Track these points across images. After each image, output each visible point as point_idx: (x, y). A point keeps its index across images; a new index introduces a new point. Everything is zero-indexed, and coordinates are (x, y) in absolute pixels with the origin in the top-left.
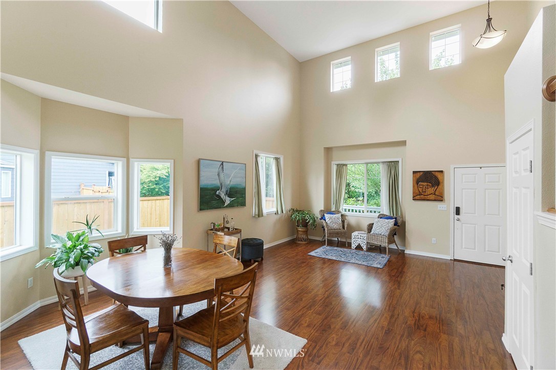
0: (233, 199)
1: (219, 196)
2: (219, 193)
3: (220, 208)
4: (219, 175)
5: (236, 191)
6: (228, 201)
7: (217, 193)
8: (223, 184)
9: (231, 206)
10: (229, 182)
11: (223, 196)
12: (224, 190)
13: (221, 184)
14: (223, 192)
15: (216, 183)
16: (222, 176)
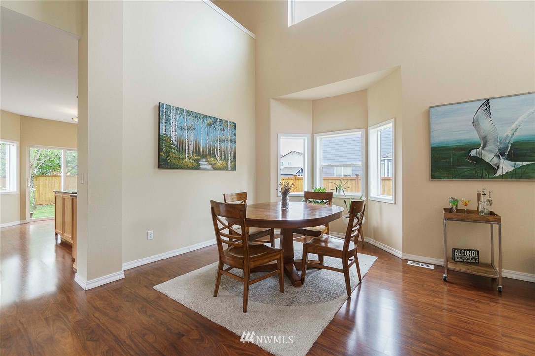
0: (523, 163)
1: (479, 160)
2: (479, 153)
3: (486, 178)
4: (476, 123)
6: (506, 166)
8: (489, 138)
9: (517, 175)
10: (509, 133)
11: (489, 157)
12: (493, 147)
13: (484, 139)
14: (490, 151)
16: (485, 124)
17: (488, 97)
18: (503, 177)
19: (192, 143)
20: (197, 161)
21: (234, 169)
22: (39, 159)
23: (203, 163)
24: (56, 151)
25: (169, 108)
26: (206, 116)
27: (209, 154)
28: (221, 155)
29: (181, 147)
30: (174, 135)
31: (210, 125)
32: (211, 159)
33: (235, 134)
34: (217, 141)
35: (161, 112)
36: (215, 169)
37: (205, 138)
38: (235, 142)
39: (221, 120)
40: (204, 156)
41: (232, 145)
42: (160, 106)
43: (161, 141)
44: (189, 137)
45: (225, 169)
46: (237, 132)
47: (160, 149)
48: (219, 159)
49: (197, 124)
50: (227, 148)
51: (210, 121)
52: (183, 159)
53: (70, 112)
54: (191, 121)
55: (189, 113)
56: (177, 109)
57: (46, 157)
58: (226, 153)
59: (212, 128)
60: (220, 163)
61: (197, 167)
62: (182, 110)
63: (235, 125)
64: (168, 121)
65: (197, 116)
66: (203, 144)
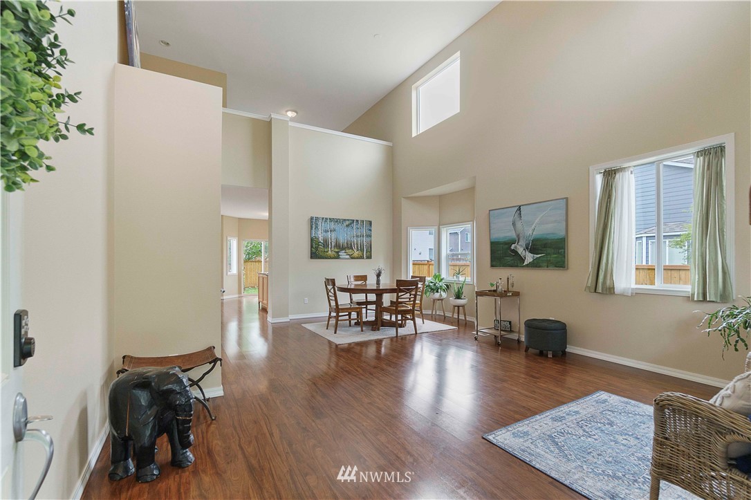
0: (539, 256)
1: (515, 252)
2: (516, 247)
3: (517, 266)
4: (514, 224)
5: (545, 244)
6: (529, 258)
7: (513, 247)
8: (521, 235)
9: (534, 265)
10: (530, 232)
11: (521, 251)
12: (523, 243)
13: (518, 236)
14: (521, 246)
15: (512, 234)
16: (519, 225)
17: (520, 204)
18: (527, 266)
19: (334, 241)
20: (338, 252)
21: (369, 257)
22: (247, 247)
23: (342, 254)
24: (259, 241)
25: (317, 219)
26: (345, 220)
27: (348, 247)
28: (357, 247)
29: (326, 244)
30: (321, 236)
31: (347, 226)
32: (350, 251)
33: (370, 230)
34: (354, 237)
35: (313, 222)
36: (352, 258)
37: (343, 236)
38: (370, 236)
39: (357, 221)
40: (343, 248)
41: (369, 239)
42: (312, 218)
43: (313, 241)
44: (332, 237)
45: (362, 257)
46: (372, 229)
47: (312, 247)
48: (355, 250)
49: (337, 227)
50: (363, 241)
51: (347, 223)
52: (327, 252)
53: (265, 215)
54: (333, 225)
55: (331, 220)
56: (323, 219)
57: (251, 244)
58: (362, 246)
59: (350, 228)
60: (356, 253)
61: (337, 257)
62: (327, 219)
63: (370, 223)
64: (316, 227)
65: (337, 221)
66: (342, 240)
